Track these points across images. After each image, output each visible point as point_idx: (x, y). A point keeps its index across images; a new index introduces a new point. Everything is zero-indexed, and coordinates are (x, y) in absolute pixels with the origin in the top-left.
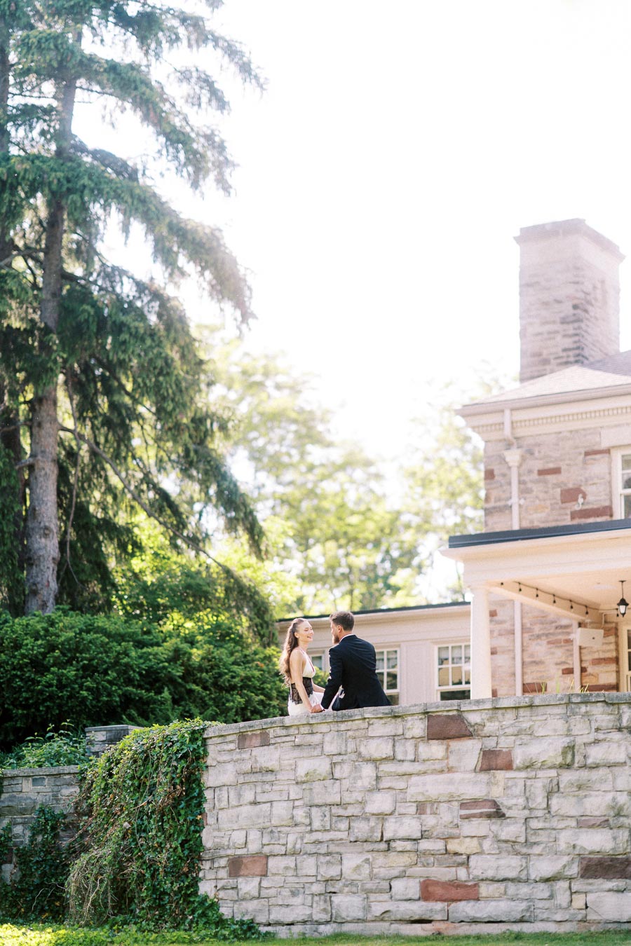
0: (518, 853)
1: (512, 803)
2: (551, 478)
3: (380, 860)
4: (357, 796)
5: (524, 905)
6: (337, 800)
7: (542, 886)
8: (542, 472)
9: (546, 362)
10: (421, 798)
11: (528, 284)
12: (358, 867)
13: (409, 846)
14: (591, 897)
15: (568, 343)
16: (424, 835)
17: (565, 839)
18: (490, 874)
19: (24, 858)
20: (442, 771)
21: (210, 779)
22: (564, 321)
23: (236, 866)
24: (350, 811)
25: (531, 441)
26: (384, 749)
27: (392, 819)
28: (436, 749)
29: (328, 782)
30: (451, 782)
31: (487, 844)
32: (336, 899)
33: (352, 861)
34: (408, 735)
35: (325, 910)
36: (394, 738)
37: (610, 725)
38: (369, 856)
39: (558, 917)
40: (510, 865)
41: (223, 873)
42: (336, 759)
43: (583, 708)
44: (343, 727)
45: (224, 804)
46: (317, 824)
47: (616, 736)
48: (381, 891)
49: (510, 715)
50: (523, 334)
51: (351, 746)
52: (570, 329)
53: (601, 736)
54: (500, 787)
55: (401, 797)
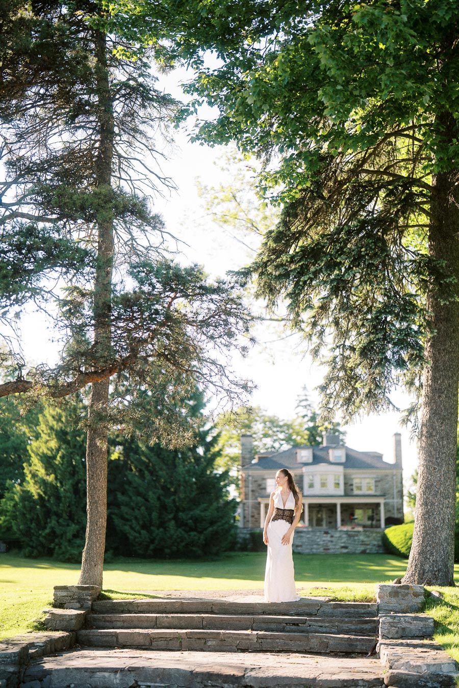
8: (255, 481)
19: (241, 544)
25: (253, 476)
33: (315, 546)
55: (321, 540)
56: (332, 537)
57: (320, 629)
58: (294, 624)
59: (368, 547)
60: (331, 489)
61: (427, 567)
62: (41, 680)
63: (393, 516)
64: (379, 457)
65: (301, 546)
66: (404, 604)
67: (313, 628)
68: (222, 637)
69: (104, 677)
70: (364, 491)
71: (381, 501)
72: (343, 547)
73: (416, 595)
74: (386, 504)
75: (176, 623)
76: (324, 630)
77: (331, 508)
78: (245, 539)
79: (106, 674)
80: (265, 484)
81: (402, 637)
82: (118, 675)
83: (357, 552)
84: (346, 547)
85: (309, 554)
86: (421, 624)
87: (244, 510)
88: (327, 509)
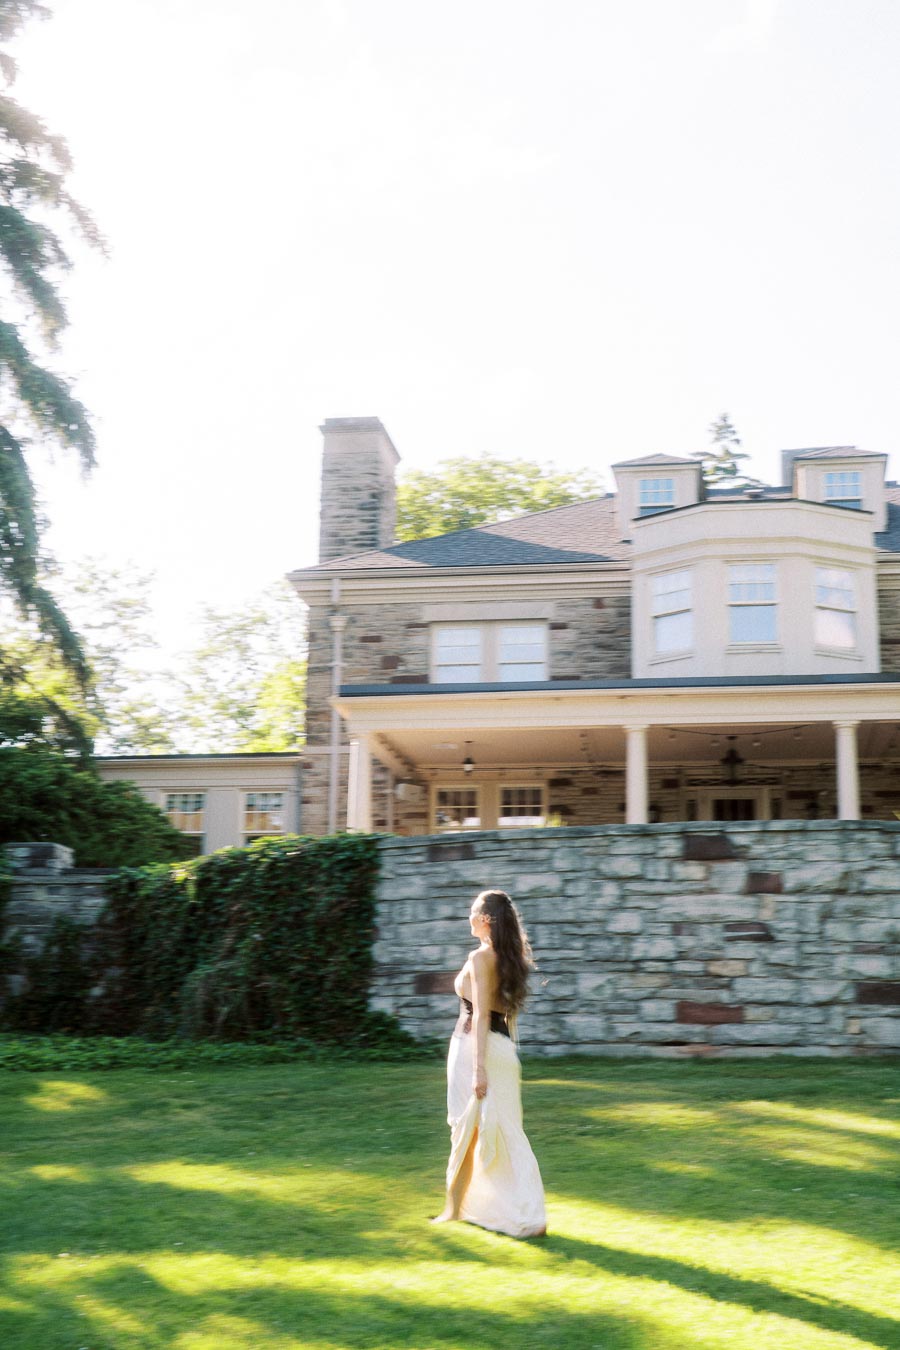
0: (790, 977)
1: (785, 926)
2: (374, 645)
3: (626, 980)
4: (597, 914)
5: (794, 1030)
6: (570, 916)
7: (816, 1011)
8: (365, 639)
9: (342, 542)
10: (677, 919)
11: (330, 471)
12: (599, 988)
13: (662, 966)
14: (867, 1022)
15: (365, 527)
16: (682, 956)
17: (842, 963)
18: (758, 996)
20: (700, 893)
21: (385, 892)
22: (362, 508)
24: (587, 930)
25: (353, 610)
26: (632, 867)
27: (641, 939)
28: (695, 870)
29: (558, 899)
30: (715, 904)
31: (755, 968)
32: (570, 1020)
33: (588, 982)
34: (662, 853)
35: (552, 1031)
36: (643, 857)
37: (885, 853)
38: (611, 976)
39: (833, 1041)
40: (782, 989)
41: (407, 990)
42: (571, 876)
43: (859, 836)
44: (578, 843)
45: (407, 918)
46: (543, 942)
47: (891, 864)
48: (625, 1012)
49: (780, 839)
50: (323, 515)
51: (589, 863)
52: (367, 515)
53: (877, 864)
54: (768, 909)
55: (651, 917)
78: (66, 933)
80: (425, 652)
87: (305, 801)
88: (780, 791)
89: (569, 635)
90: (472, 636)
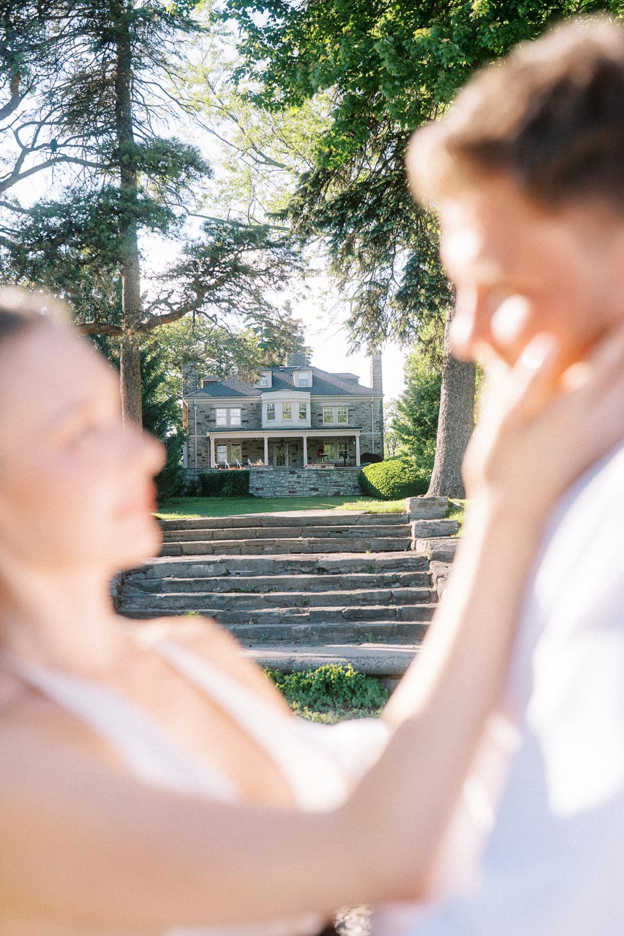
0: (302, 488)
1: (302, 482)
2: (203, 413)
8: (201, 412)
10: (289, 481)
13: (287, 487)
16: (289, 486)
17: (308, 486)
19: (188, 487)
21: (251, 477)
23: (257, 489)
31: (298, 487)
33: (278, 489)
41: (255, 490)
45: (254, 481)
49: (301, 471)
54: (300, 480)
55: (286, 481)
56: (299, 477)
57: (361, 535)
58: (337, 532)
59: (342, 488)
60: (296, 421)
61: (448, 484)
62: (145, 573)
63: (370, 452)
64: (353, 380)
65: (262, 489)
66: (431, 512)
67: (354, 534)
68: (277, 543)
69: (200, 568)
70: (335, 422)
71: (357, 434)
72: (312, 489)
73: (442, 505)
74: (362, 438)
75: (232, 535)
76: (365, 535)
77: (296, 444)
78: (192, 482)
79: (202, 566)
80: (215, 415)
81: (432, 536)
82: (211, 567)
83: (329, 494)
84: (316, 490)
85: (271, 498)
86: (448, 525)
87: (189, 447)
88: (290, 444)
89: (246, 411)
90: (225, 410)
